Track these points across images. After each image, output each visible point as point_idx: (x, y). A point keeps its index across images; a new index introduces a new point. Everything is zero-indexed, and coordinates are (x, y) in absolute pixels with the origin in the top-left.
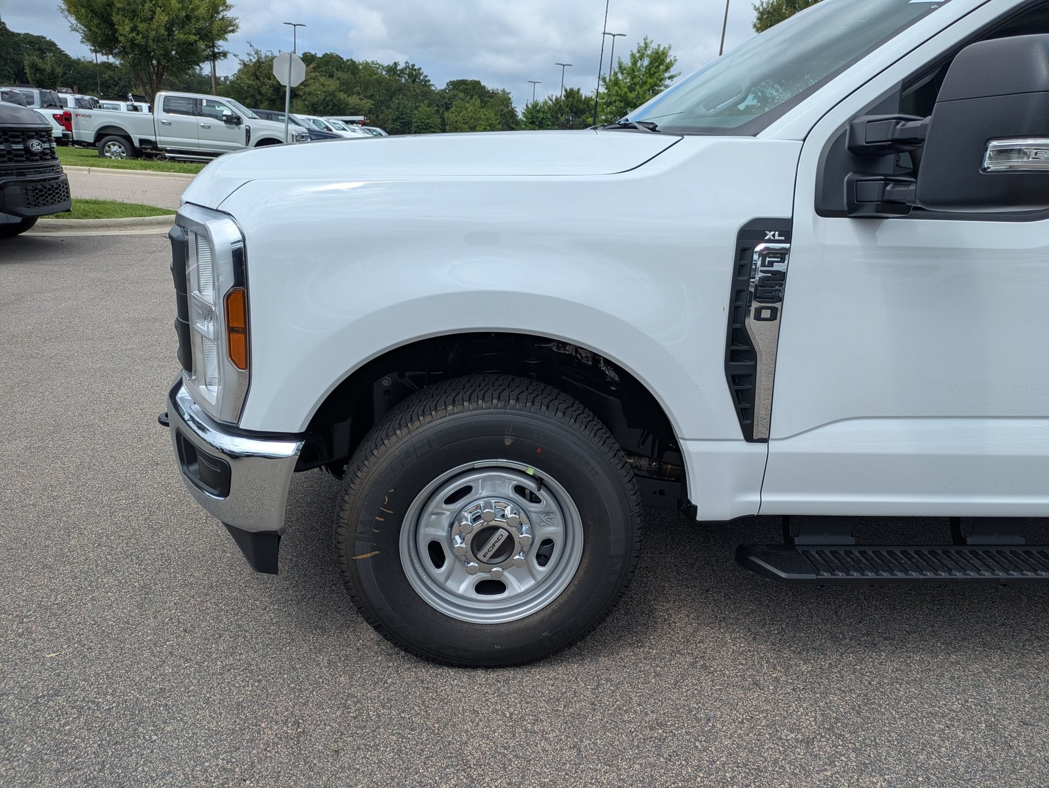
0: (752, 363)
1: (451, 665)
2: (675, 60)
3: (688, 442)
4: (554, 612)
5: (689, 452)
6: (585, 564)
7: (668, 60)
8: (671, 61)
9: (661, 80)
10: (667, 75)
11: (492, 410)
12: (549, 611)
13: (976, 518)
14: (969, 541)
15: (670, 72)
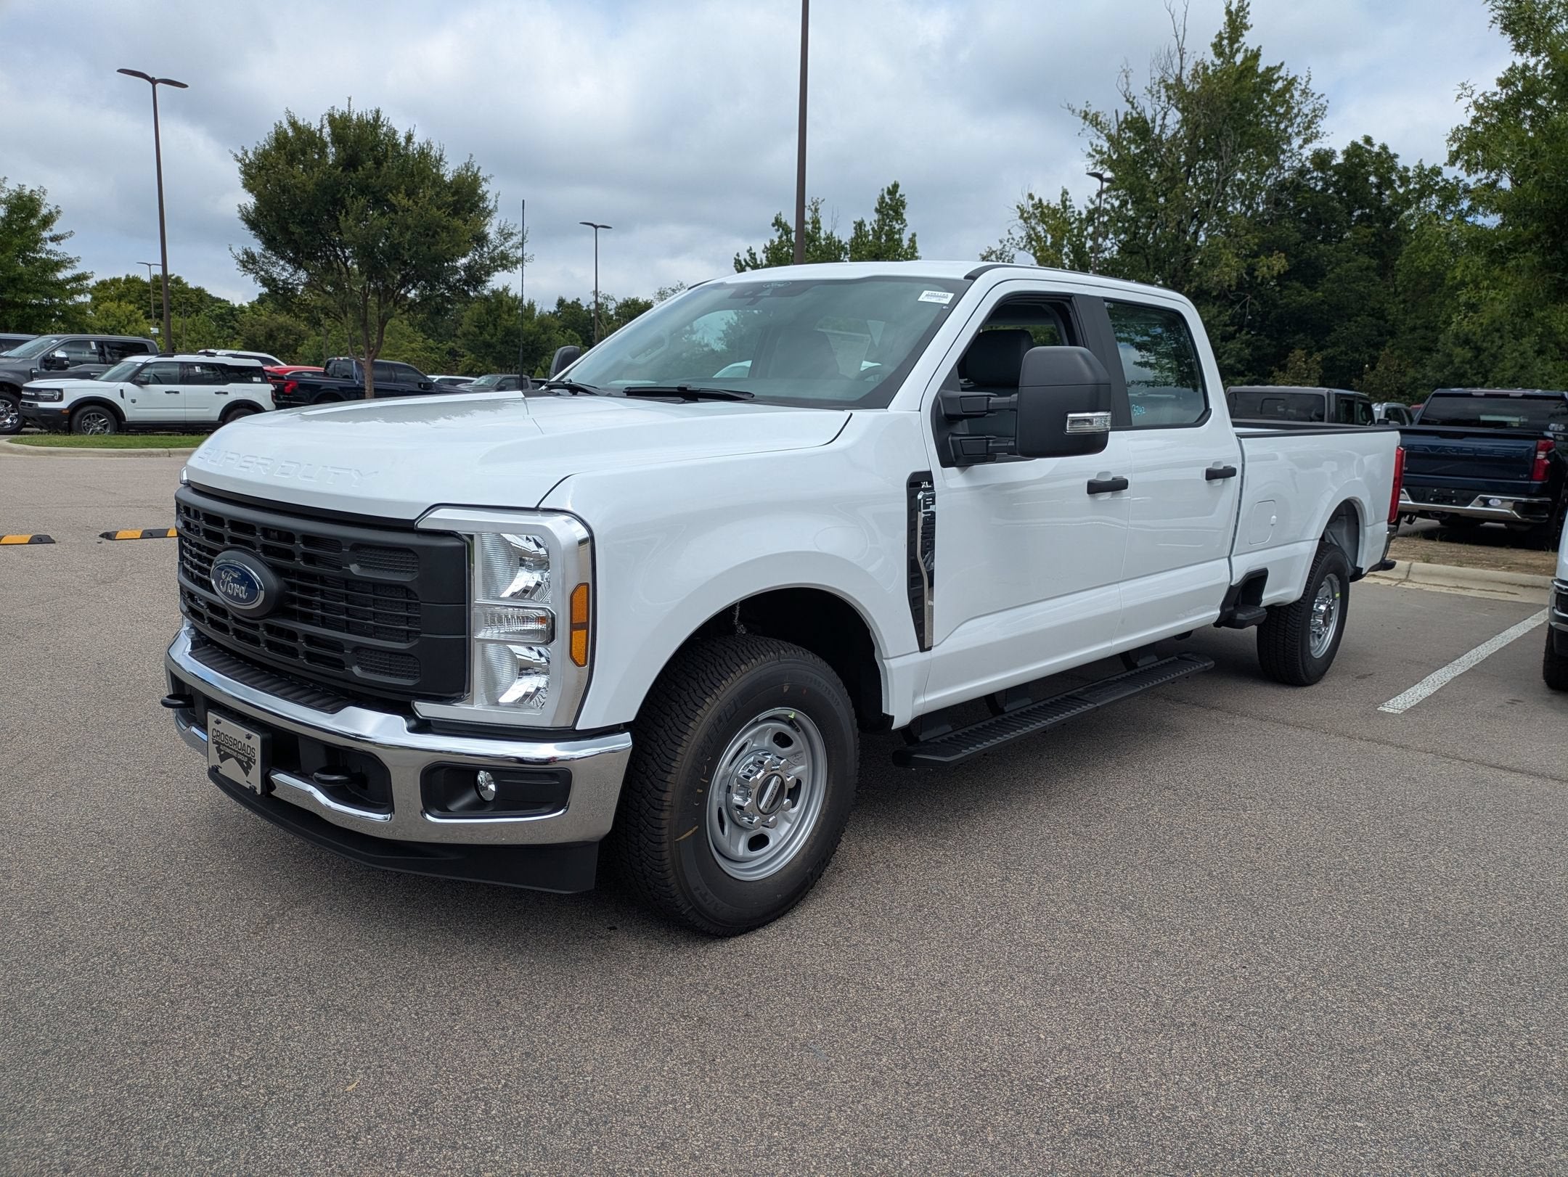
0: (921, 587)
1: (735, 935)
2: (58, 212)
3: (890, 661)
4: (812, 847)
5: (891, 669)
6: (829, 793)
7: (44, 211)
8: (50, 213)
9: (36, 243)
10: (46, 234)
11: (771, 662)
12: (808, 847)
13: (1007, 690)
14: (1006, 709)
15: (51, 230)
